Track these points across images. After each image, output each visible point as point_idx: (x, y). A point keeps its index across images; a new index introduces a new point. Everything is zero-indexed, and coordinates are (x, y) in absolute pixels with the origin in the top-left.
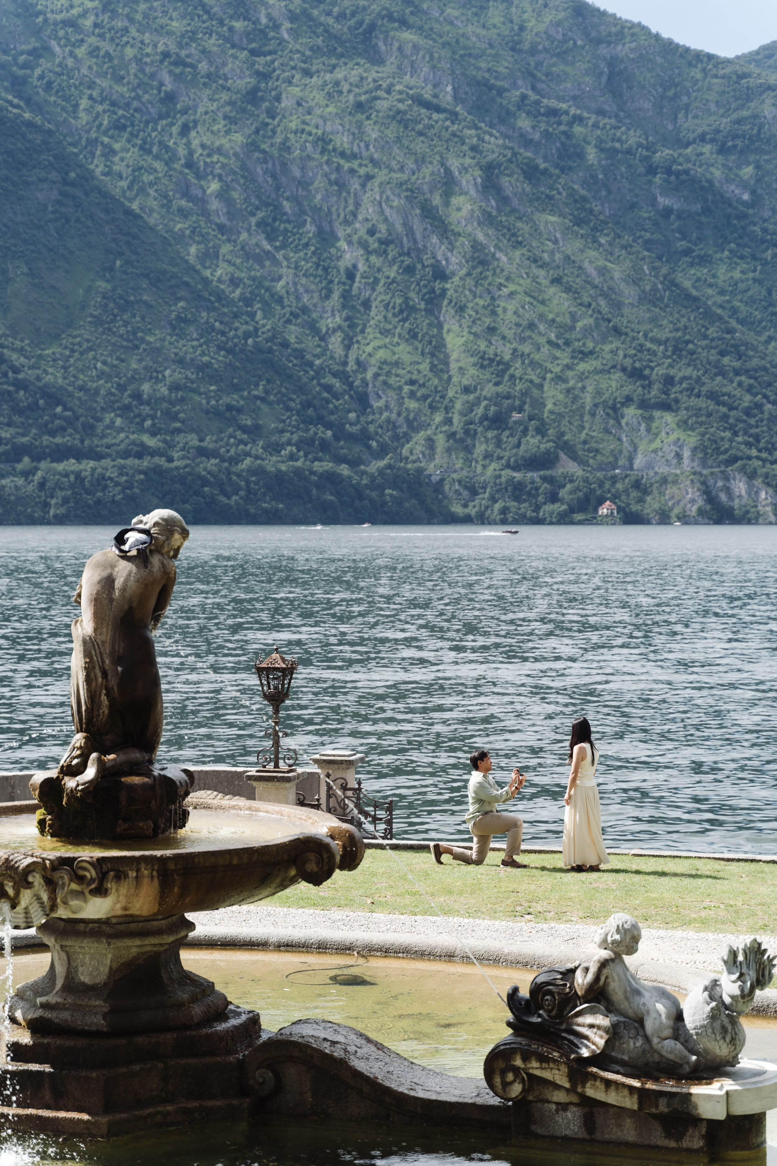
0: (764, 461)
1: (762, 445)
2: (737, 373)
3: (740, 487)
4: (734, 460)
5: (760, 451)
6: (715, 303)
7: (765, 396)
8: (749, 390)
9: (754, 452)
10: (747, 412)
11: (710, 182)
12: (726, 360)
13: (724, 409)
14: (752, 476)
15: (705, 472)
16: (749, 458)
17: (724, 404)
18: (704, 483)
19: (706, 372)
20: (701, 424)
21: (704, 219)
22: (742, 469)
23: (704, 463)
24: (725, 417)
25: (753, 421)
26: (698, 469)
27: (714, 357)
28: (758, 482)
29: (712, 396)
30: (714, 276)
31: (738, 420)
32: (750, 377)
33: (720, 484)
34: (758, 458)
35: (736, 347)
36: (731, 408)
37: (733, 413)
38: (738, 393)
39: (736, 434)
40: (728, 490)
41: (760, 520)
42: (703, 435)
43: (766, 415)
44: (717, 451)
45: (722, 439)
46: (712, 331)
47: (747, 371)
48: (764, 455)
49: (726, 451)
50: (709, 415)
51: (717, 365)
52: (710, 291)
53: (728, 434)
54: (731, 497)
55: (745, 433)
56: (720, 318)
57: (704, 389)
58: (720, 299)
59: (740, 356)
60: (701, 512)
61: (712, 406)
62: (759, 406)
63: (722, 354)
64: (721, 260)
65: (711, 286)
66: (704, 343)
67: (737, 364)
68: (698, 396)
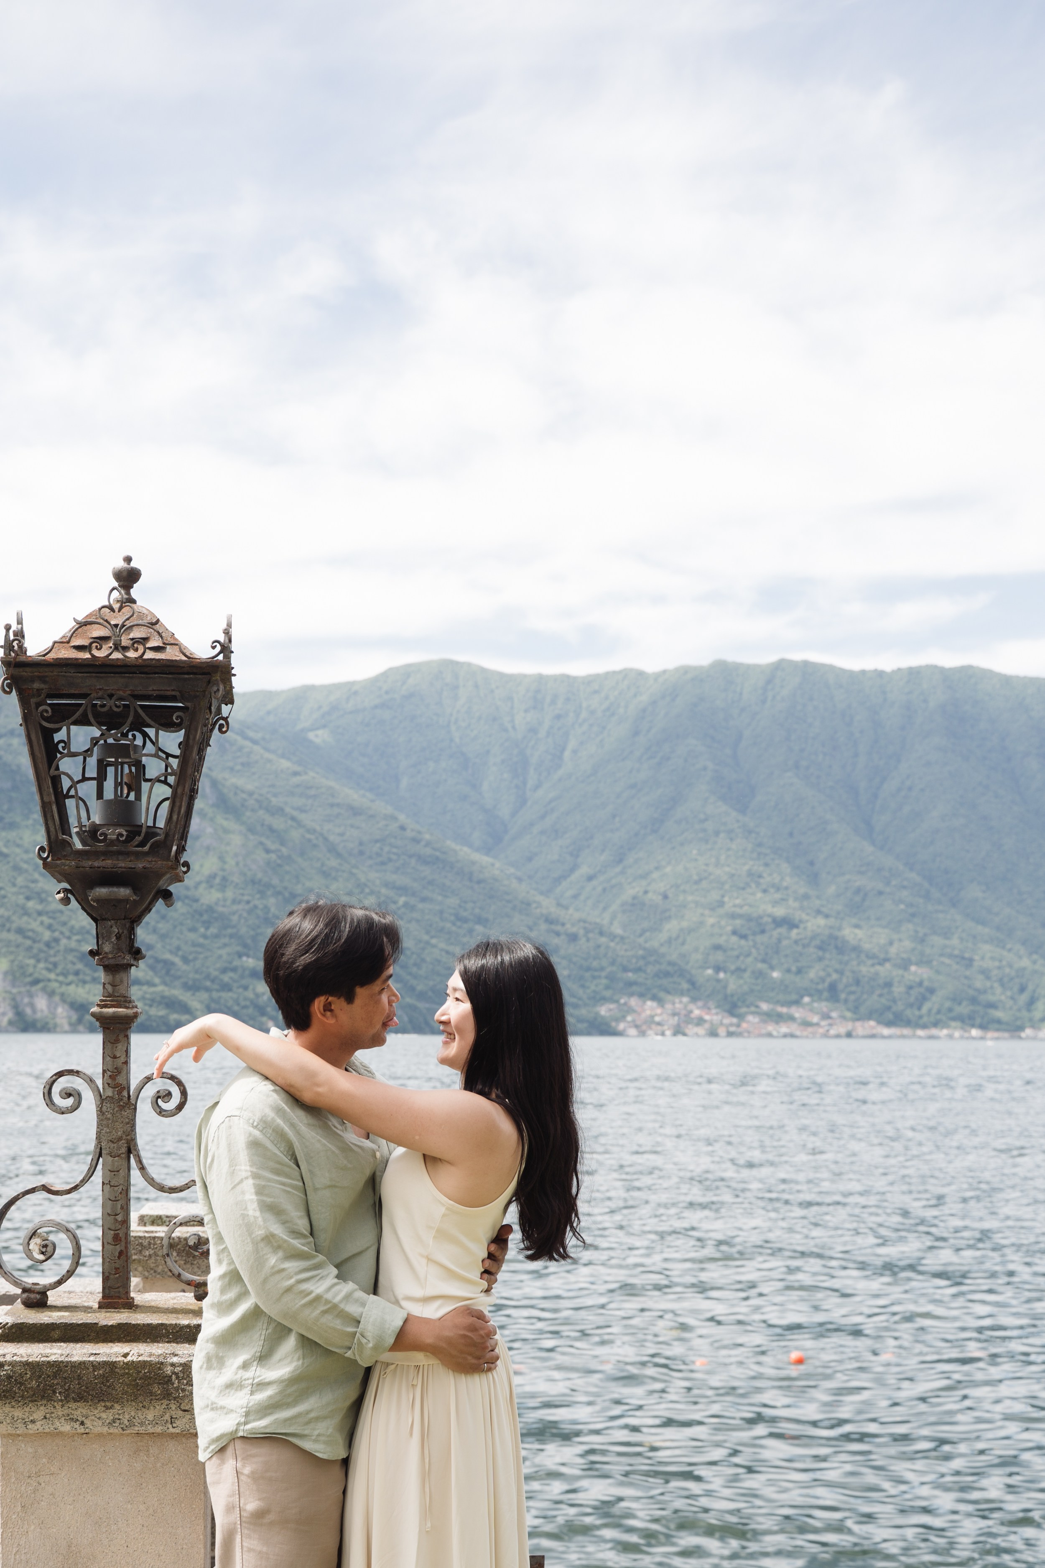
0: (61, 983)
1: (58, 970)
2: (40, 913)
3: (41, 1003)
4: (36, 982)
5: (58, 975)
6: (22, 860)
7: (62, 933)
8: (50, 927)
9: (52, 976)
10: (48, 945)
11: (19, 766)
12: (31, 904)
13: (28, 942)
14: (51, 994)
15: (14, 991)
16: (49, 980)
17: (29, 938)
18: (14, 999)
19: (14, 913)
20: (12, 953)
21: (14, 795)
22: (44, 989)
23: (13, 984)
24: (29, 949)
25: (52, 952)
26: (9, 988)
27: (21, 900)
28: (57, 998)
29: (20, 931)
30: (21, 838)
31: (41, 951)
32: (50, 917)
33: (26, 1000)
34: (56, 981)
35: (38, 894)
36: (34, 941)
37: (36, 946)
38: (40, 929)
39: (38, 961)
40: (32, 1005)
41: (58, 1029)
42: (12, 961)
43: (62, 948)
44: (24, 974)
45: (28, 965)
46: (20, 881)
47: (47, 913)
48: (61, 978)
49: (31, 975)
50: (18, 946)
51: (23, 907)
52: (18, 850)
53: (32, 962)
54: (34, 1011)
55: (46, 961)
56: (26, 871)
57: (14, 926)
58: (25, 857)
59: (42, 901)
60: (10, 1023)
61: (20, 939)
62: (57, 940)
63: (28, 898)
64: (27, 826)
65: (18, 846)
66: (14, 890)
67: (40, 907)
68: (9, 930)
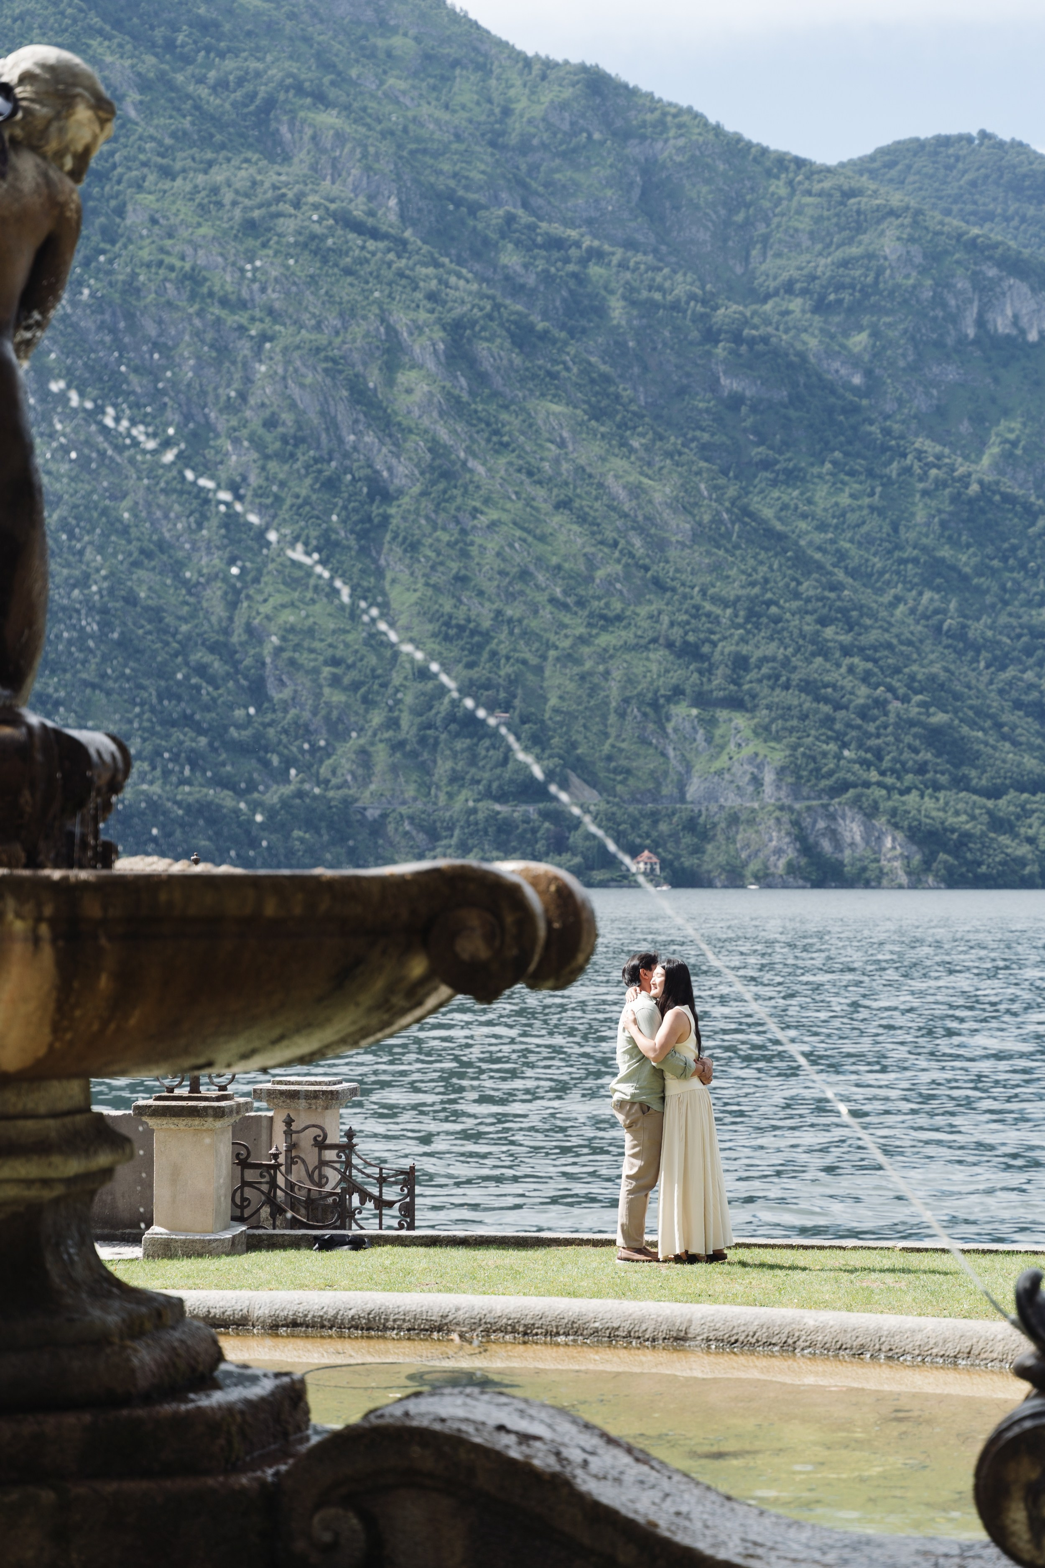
0: (889, 789)
1: (886, 764)
2: (846, 651)
3: (852, 829)
4: (843, 787)
5: (883, 773)
6: (810, 543)
7: (890, 689)
8: (866, 678)
9: (874, 776)
10: (863, 713)
11: (802, 356)
12: (829, 632)
13: (826, 709)
14: (871, 813)
15: (797, 806)
16: (867, 784)
17: (826, 700)
18: (796, 823)
19: (798, 650)
20: (791, 730)
21: (792, 413)
22: (856, 802)
23: (795, 792)
24: (829, 721)
25: (871, 728)
26: (787, 802)
27: (810, 626)
28: (881, 822)
29: (808, 687)
30: (810, 502)
31: (849, 725)
32: (867, 659)
33: (821, 824)
34: (879, 784)
35: (844, 611)
36: (838, 707)
37: (841, 714)
38: (848, 683)
39: (845, 746)
40: (833, 834)
41: (885, 882)
42: (794, 748)
43: (892, 718)
44: (817, 773)
45: (825, 754)
46: (808, 587)
47: (862, 649)
48: (889, 780)
49: (831, 774)
50: (804, 717)
51: (815, 639)
52: (803, 525)
53: (832, 747)
54: (838, 846)
55: (860, 746)
56: (820, 567)
57: (796, 677)
58: (819, 538)
59: (850, 626)
60: (791, 868)
61: (808, 704)
62: (881, 704)
63: (823, 622)
64: (820, 476)
65: (804, 516)
66: (795, 604)
67: (846, 638)
68: (786, 687)
